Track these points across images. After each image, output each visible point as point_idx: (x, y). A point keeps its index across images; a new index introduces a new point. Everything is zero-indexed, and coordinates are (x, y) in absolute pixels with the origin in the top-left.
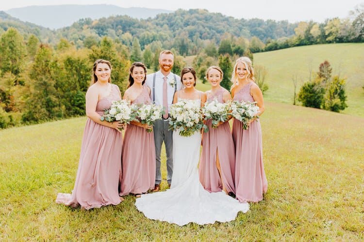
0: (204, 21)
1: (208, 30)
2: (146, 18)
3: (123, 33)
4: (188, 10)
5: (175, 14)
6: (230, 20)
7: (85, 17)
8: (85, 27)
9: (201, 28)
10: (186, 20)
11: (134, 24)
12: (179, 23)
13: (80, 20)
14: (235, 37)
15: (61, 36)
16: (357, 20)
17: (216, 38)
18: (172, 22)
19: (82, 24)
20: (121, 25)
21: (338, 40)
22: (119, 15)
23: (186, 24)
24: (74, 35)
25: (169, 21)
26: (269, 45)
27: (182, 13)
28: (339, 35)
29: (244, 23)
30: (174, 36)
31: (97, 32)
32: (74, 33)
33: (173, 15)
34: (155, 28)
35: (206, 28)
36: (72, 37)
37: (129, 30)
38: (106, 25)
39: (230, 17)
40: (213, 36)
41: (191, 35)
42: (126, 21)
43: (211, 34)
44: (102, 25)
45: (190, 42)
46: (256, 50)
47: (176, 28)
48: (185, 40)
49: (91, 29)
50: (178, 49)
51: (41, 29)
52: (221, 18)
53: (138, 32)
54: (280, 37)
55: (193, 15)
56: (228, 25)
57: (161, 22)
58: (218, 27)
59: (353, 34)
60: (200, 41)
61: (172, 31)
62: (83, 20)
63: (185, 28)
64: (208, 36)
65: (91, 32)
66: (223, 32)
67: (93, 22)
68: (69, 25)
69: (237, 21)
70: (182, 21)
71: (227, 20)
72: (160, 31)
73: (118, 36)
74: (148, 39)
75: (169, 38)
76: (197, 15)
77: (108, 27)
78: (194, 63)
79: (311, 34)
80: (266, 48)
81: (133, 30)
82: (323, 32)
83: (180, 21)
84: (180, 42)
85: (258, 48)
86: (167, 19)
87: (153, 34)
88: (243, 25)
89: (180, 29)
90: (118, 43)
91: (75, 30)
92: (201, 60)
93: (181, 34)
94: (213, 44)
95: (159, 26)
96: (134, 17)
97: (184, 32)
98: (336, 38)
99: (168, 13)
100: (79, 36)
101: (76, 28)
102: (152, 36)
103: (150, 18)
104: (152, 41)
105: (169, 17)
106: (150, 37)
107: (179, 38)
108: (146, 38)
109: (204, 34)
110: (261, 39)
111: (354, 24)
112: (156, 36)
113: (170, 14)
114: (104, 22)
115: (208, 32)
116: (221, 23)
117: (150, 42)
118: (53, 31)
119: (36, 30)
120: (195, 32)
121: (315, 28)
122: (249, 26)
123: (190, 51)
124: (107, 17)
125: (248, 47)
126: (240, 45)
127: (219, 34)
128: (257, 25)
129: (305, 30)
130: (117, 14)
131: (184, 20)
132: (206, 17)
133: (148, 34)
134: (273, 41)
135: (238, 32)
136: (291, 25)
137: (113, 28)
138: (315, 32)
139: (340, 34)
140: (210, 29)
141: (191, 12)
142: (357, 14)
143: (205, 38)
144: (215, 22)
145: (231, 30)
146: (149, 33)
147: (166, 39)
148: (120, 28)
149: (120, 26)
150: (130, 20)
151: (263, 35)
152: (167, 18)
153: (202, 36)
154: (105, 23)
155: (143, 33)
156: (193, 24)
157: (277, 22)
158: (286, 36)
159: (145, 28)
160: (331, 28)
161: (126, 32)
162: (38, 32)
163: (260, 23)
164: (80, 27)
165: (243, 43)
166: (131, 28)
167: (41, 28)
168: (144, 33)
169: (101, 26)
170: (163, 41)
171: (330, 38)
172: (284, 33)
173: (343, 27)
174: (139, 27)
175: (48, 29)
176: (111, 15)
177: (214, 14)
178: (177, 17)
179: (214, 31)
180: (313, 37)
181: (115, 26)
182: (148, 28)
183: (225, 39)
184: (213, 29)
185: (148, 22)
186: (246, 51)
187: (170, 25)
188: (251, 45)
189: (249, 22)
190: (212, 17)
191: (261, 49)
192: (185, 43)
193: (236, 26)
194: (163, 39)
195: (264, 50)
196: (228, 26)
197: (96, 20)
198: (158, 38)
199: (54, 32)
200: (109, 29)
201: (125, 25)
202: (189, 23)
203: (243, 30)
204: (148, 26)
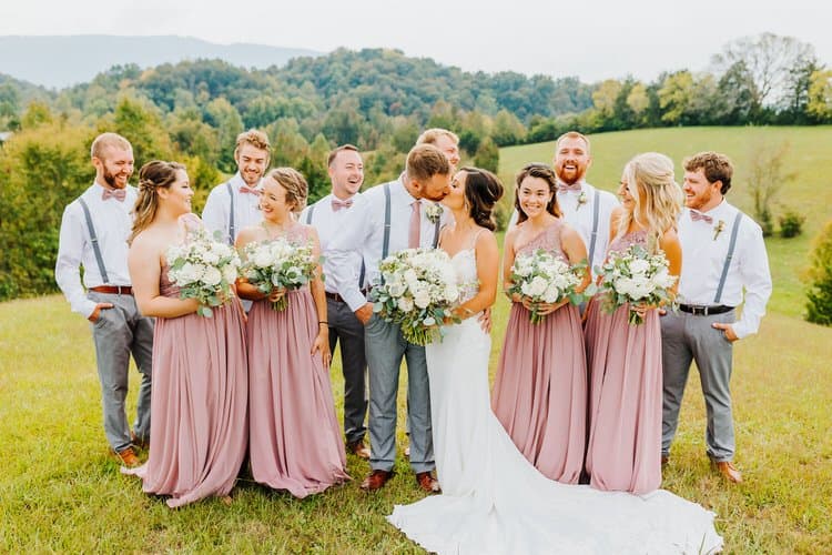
0: (396, 75)
1: (404, 96)
2: (265, 68)
3: (211, 99)
4: (359, 50)
5: (331, 60)
6: (453, 74)
7: (123, 61)
8: (125, 83)
9: (388, 90)
10: (355, 74)
11: (237, 78)
12: (338, 78)
13: (113, 68)
14: (461, 112)
15: (69, 103)
16: (729, 76)
17: (421, 114)
18: (324, 76)
19: (118, 78)
20: (207, 81)
21: (687, 119)
22: (203, 58)
23: (356, 82)
24: (96, 103)
25: (317, 75)
26: (536, 129)
27: (347, 57)
28: (689, 108)
29: (484, 82)
30: (328, 107)
31: (152, 96)
32: (98, 98)
33: (323, 61)
34: (284, 89)
35: (400, 91)
36: (92, 107)
37: (225, 92)
38: (173, 80)
39: (453, 68)
40: (414, 108)
41: (365, 105)
42: (217, 73)
43: (411, 105)
44: (163, 81)
45: (361, 121)
46: (509, 141)
47: (332, 90)
48: (351, 116)
49: (136, 88)
50: (336, 136)
51: (24, 88)
52: (433, 69)
53: (245, 96)
54: (563, 113)
55: (370, 62)
56: (449, 84)
57: (299, 76)
58: (424, 89)
59: (722, 107)
60: (385, 119)
61: (323, 96)
62: (119, 68)
63: (352, 90)
64: (403, 108)
65: (137, 96)
66: (436, 100)
67: (141, 73)
68: (89, 78)
69: (467, 76)
70: (345, 73)
71: (444, 73)
72: (297, 95)
73: (200, 105)
74: (267, 112)
75: (315, 112)
76: (378, 61)
77: (177, 85)
78: (367, 167)
79: (628, 106)
80: (529, 135)
81: (235, 93)
82: (655, 102)
83: (339, 73)
84: (340, 121)
85: (512, 135)
86: (313, 70)
87: (279, 103)
88: (482, 87)
89: (340, 92)
90: (193, 119)
91: (101, 90)
92: (381, 161)
93: (343, 102)
94: (413, 126)
95: (294, 85)
96: (237, 65)
97: (349, 100)
98: (683, 115)
99: (315, 58)
100: (108, 104)
101: (104, 87)
102: (278, 107)
103: (274, 67)
104: (277, 117)
105: (316, 64)
106: (271, 109)
107: (339, 111)
108: (263, 111)
109: (395, 104)
110: (522, 116)
111: (723, 84)
112: (287, 107)
113: (319, 58)
114: (169, 72)
115: (403, 100)
116: (431, 81)
117: (271, 120)
118: (49, 93)
119: (9, 88)
120: (374, 99)
121: (639, 92)
122: (495, 87)
123: (361, 141)
124: (175, 61)
125: (490, 132)
126: (470, 129)
127: (428, 106)
128: (512, 87)
129: (615, 97)
130: (197, 56)
131: (350, 74)
132: (399, 68)
133: (267, 103)
134: (545, 120)
135: (469, 101)
136: (585, 88)
137: (188, 88)
138: (638, 102)
139: (693, 105)
140: (408, 94)
141: (366, 54)
142: (729, 63)
143: (397, 112)
144: (420, 79)
145: (455, 97)
146: (269, 99)
147: (309, 114)
148: (204, 88)
149: (203, 84)
150: (227, 70)
151: (524, 110)
152: (311, 67)
153: (391, 109)
154: (170, 76)
155: (257, 101)
156: (371, 82)
157: (554, 79)
158: (576, 112)
159: (262, 88)
160: (673, 93)
161: (217, 97)
162: (13, 94)
163: (518, 81)
164: (113, 84)
165: (480, 124)
166: (230, 88)
167: (24, 85)
168: (259, 99)
169: (160, 83)
170: (303, 117)
171: (670, 115)
172: (570, 105)
173: (698, 90)
174: (247, 86)
175: (41, 88)
176: (185, 59)
177: (417, 60)
178: (335, 65)
179: (417, 98)
180: (632, 112)
181: (192, 85)
182: (269, 89)
183: (439, 115)
184: (414, 93)
185: (268, 77)
186: (486, 141)
187: (317, 82)
188: (497, 129)
189: (494, 79)
190: (412, 67)
191: (518, 138)
192: (351, 122)
193: (467, 88)
194: (301, 114)
195: (525, 140)
196: (449, 88)
197: (149, 69)
198: (290, 112)
199: (53, 95)
200: (178, 90)
201: (215, 79)
202: (362, 79)
203: (480, 96)
204: (268, 85)
